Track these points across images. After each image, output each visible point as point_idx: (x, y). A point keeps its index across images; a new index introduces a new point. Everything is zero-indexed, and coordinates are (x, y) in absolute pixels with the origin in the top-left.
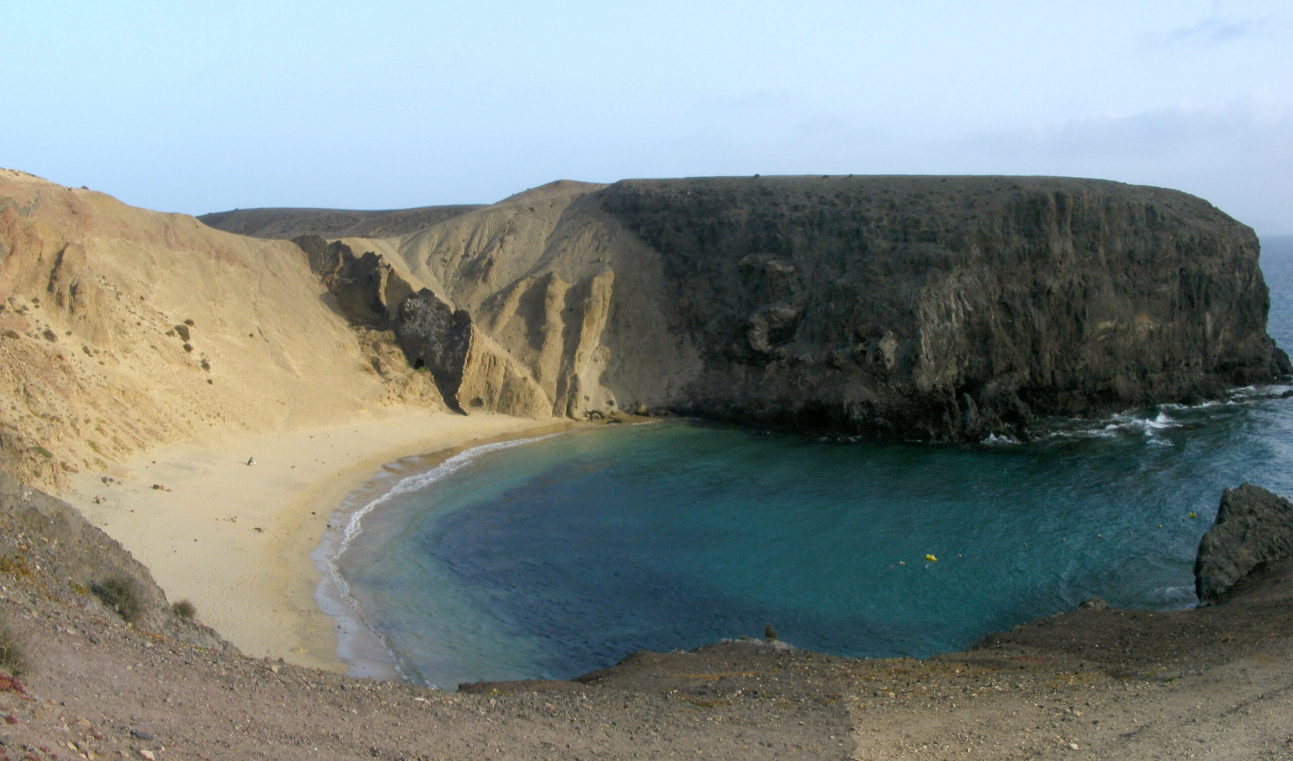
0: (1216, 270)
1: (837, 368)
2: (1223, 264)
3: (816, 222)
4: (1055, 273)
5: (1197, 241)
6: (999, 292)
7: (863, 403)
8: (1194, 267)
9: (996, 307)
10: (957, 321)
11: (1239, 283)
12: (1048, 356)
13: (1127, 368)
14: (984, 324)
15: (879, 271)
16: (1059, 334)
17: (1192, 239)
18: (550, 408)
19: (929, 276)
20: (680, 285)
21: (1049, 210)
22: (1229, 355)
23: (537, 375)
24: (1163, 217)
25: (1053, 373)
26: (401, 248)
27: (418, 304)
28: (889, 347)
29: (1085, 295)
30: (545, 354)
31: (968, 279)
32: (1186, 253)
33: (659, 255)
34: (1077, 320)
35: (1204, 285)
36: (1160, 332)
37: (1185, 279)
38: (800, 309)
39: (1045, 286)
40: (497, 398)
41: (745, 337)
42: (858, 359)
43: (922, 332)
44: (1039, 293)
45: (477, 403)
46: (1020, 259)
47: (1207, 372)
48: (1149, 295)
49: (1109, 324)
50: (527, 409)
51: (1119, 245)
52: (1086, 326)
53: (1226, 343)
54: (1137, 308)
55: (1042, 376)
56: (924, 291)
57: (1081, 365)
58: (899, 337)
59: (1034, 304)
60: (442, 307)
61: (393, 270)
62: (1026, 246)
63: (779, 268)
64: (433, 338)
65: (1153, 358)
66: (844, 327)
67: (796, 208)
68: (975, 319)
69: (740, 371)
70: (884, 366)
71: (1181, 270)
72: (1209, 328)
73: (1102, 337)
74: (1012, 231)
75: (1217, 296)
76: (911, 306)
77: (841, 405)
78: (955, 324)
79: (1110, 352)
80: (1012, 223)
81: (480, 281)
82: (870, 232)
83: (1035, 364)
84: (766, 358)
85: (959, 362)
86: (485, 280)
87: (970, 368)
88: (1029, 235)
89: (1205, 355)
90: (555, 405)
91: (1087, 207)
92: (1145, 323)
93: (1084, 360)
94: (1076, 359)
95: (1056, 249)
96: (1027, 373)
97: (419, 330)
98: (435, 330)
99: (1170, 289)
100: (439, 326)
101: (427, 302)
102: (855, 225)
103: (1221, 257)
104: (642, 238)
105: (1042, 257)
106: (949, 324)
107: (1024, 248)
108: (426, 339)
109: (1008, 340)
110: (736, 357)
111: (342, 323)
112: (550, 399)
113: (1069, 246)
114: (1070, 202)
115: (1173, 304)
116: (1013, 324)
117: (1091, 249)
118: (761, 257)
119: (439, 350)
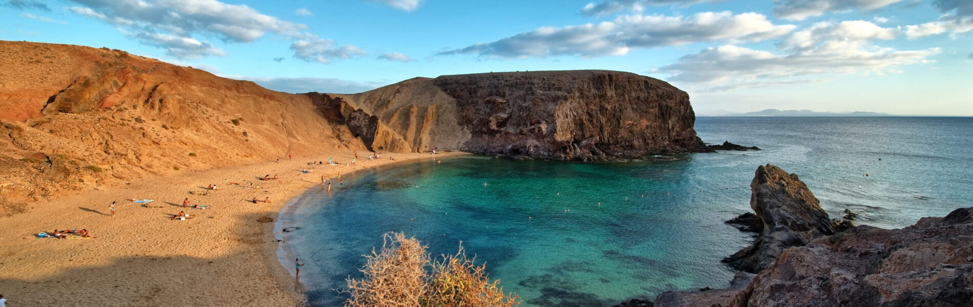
0: (673, 105)
1: (523, 134)
2: (676, 103)
3: (514, 85)
4: (609, 103)
5: (665, 94)
6: (586, 108)
7: (534, 146)
8: (664, 103)
9: (586, 114)
10: (570, 118)
11: (683, 110)
12: (606, 132)
13: (638, 138)
14: (581, 120)
15: (539, 101)
16: (610, 125)
17: (663, 93)
18: (411, 150)
19: (559, 102)
20: (462, 109)
21: (606, 80)
22: (679, 136)
23: (405, 139)
24: (651, 85)
25: (608, 138)
26: (353, 98)
27: (357, 114)
28: (544, 127)
29: (620, 111)
30: (409, 131)
31: (575, 104)
32: (661, 98)
33: (454, 99)
34: (617, 119)
35: (668, 110)
36: (651, 126)
37: (660, 107)
38: (509, 115)
39: (605, 107)
40: (389, 146)
41: (487, 125)
42: (532, 131)
43: (557, 121)
44: (602, 109)
45: (381, 148)
46: (595, 98)
47: (670, 141)
48: (646, 113)
49: (630, 122)
50: (401, 151)
51: (633, 94)
52: (621, 122)
53: (677, 132)
54: (641, 117)
55: (604, 139)
56: (557, 107)
57: (620, 136)
58: (547, 123)
59: (600, 113)
60: (366, 115)
61: (347, 103)
62: (597, 93)
63: (500, 101)
64: (362, 126)
65: (648, 135)
66: (526, 120)
67: (506, 81)
68: (577, 118)
69: (486, 137)
70: (543, 134)
71: (659, 104)
72: (670, 126)
73: (628, 127)
74: (591, 87)
75: (673, 114)
76: (552, 112)
77: (526, 147)
78: (570, 119)
79: (631, 132)
80: (591, 85)
81: (384, 108)
82: (535, 88)
83: (601, 135)
84: (497, 132)
85: (571, 133)
86: (386, 108)
87: (575, 135)
88: (598, 89)
89: (669, 135)
90: (413, 148)
91: (621, 80)
92: (644, 123)
93: (621, 134)
94: (617, 134)
95: (609, 94)
96: (598, 138)
97: (357, 123)
98: (363, 123)
99: (655, 111)
100: (365, 122)
101: (361, 114)
102: (529, 86)
103: (675, 100)
104: (448, 94)
105: (603, 97)
106: (567, 119)
107: (596, 94)
108: (360, 127)
109: (591, 126)
110: (484, 132)
111: (325, 122)
112: (411, 147)
113: (614, 94)
114: (614, 78)
115: (656, 116)
116: (592, 121)
117: (622, 95)
118: (493, 97)
119: (365, 130)
